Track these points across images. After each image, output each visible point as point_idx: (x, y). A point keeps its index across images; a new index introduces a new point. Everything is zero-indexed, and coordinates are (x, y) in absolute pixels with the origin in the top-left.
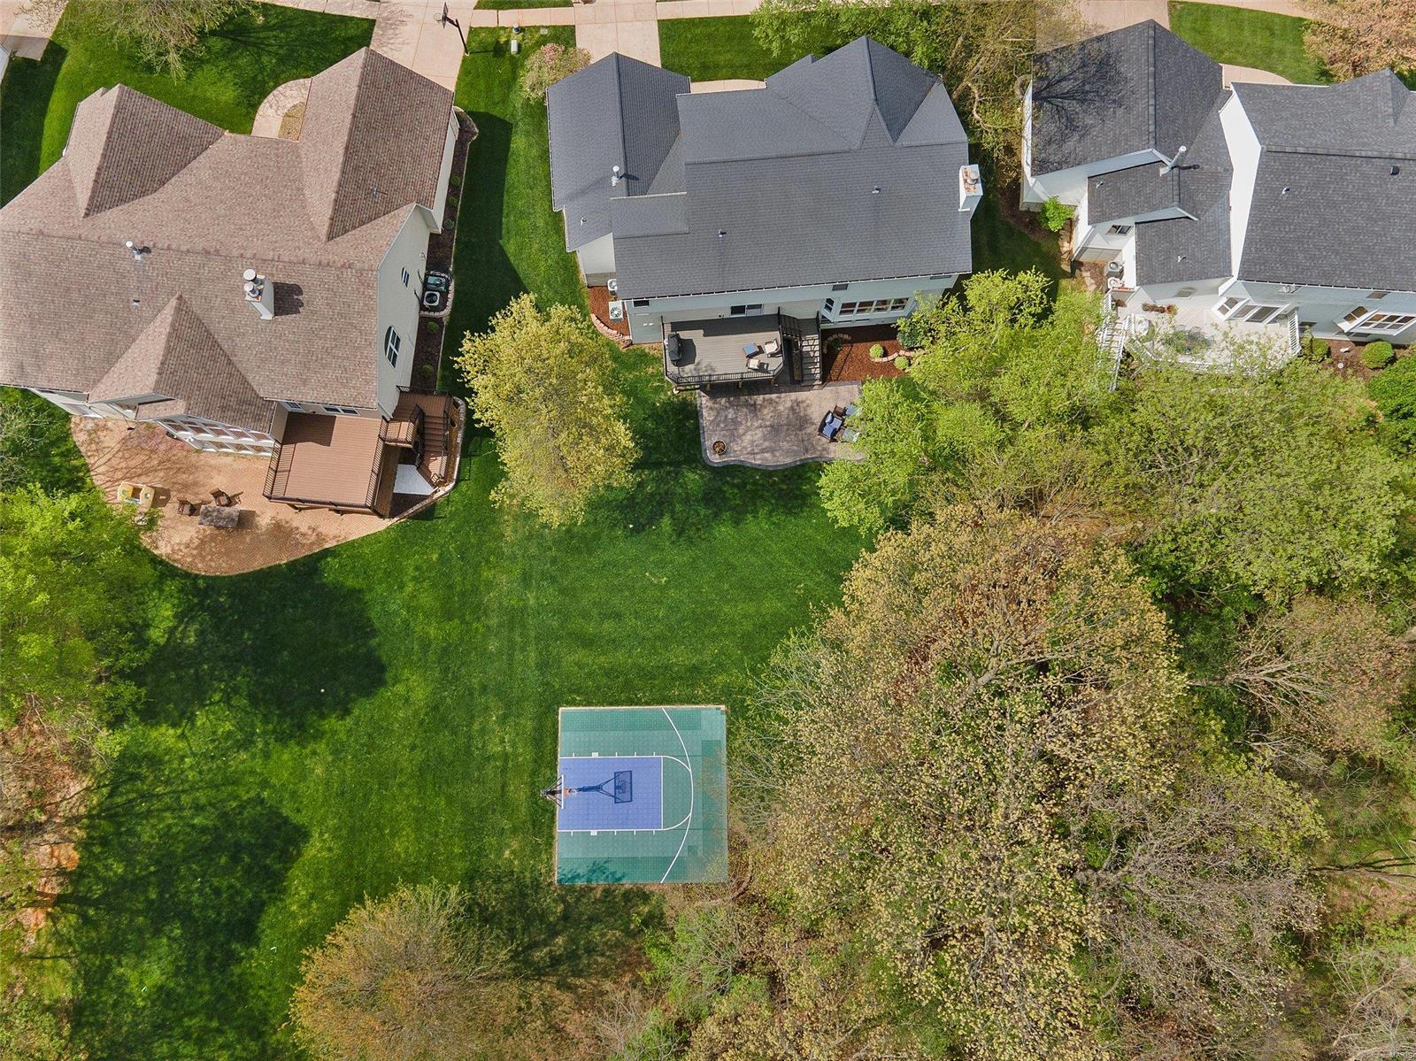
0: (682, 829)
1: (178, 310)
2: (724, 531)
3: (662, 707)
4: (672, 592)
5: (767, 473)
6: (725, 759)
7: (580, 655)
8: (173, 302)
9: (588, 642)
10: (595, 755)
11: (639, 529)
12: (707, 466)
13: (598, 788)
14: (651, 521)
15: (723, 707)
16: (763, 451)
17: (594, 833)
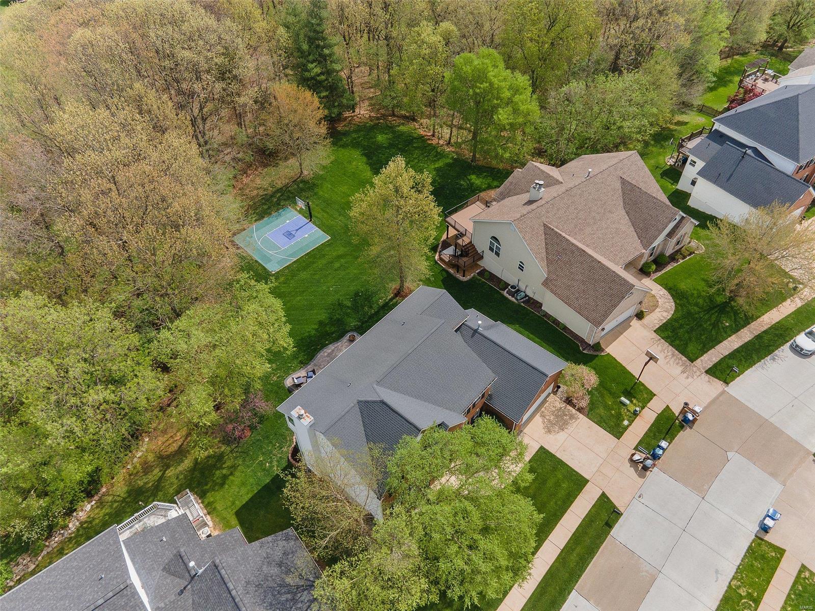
0: (259, 239)
1: (557, 181)
2: (323, 316)
3: (295, 259)
4: (324, 288)
5: (324, 346)
6: (260, 262)
7: (340, 253)
8: (561, 180)
9: (339, 257)
10: (306, 236)
11: (357, 294)
12: (352, 330)
13: (297, 230)
14: (355, 300)
15: (273, 273)
16: (333, 351)
17: (288, 221)
